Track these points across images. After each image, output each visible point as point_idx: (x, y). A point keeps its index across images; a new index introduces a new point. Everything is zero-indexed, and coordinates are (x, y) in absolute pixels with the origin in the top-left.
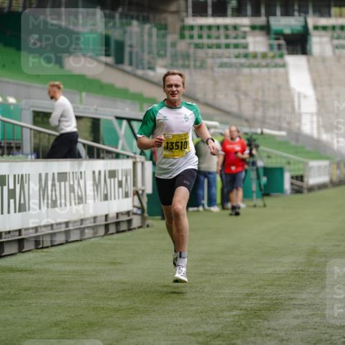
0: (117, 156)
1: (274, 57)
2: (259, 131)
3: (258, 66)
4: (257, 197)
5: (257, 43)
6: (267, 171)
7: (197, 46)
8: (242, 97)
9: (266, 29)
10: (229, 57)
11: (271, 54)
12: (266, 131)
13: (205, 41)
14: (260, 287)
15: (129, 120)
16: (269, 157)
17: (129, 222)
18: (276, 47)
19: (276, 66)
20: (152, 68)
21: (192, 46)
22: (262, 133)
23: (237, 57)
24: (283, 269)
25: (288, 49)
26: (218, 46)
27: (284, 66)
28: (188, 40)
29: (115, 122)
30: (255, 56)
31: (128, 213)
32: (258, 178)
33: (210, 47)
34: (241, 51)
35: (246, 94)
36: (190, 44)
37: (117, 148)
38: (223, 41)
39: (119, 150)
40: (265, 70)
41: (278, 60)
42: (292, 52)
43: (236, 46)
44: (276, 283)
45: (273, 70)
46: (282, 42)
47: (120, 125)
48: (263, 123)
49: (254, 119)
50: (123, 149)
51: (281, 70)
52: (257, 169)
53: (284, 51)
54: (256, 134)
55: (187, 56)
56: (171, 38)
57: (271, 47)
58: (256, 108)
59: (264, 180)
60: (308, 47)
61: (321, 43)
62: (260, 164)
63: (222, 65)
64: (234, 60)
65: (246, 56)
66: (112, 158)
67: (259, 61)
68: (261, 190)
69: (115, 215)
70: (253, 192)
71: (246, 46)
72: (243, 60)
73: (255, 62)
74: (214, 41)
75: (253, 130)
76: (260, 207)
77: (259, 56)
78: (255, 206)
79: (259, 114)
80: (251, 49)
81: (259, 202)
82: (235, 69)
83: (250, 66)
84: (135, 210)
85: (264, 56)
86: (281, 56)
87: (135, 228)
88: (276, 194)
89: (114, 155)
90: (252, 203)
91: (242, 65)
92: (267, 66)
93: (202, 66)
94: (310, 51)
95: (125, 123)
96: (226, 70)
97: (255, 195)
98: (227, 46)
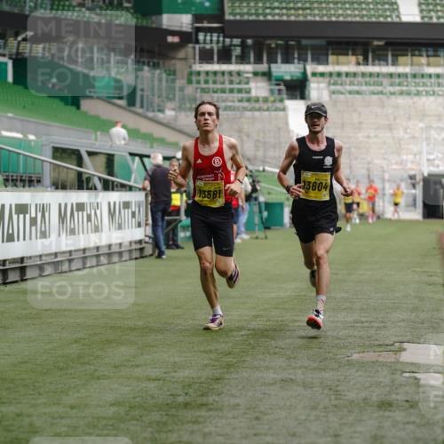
0: (131, 188)
1: (274, 101)
2: (261, 169)
3: (260, 109)
4: (259, 230)
5: (259, 89)
6: (268, 206)
7: (203, 90)
8: (245, 138)
9: (268, 75)
10: (233, 101)
11: (272, 99)
12: (267, 168)
13: (211, 86)
14: (265, 310)
15: (141, 157)
16: (269, 193)
17: (142, 250)
18: (276, 92)
19: (277, 109)
20: (161, 111)
21: (199, 90)
22: (264, 170)
23: (240, 101)
24: (288, 294)
25: (287, 94)
26: (223, 91)
27: (284, 109)
28: (195, 85)
29: (129, 158)
30: (257, 100)
31: (140, 242)
32: (261, 212)
33: (215, 92)
34: (244, 95)
35: (248, 136)
36: (197, 89)
37: (130, 181)
38: (228, 86)
39: (131, 183)
40: (266, 113)
41: (278, 105)
42: (292, 97)
43: (240, 91)
44: (281, 306)
45: (273, 113)
46: (282, 87)
47: (133, 161)
48: (264, 162)
49: (255, 158)
50: (135, 182)
51: (281, 113)
52: (259, 203)
53: (285, 96)
54: (258, 171)
56: (179, 83)
57: (272, 91)
58: (257, 148)
59: (265, 214)
60: (307, 92)
61: (318, 89)
62: (262, 199)
64: (237, 104)
65: (249, 100)
66: (126, 191)
67: (261, 104)
68: (263, 223)
69: (128, 244)
70: (255, 225)
71: (248, 92)
72: (246, 104)
73: (257, 106)
74: (219, 86)
75: (256, 168)
76: (262, 239)
77: (261, 100)
78: (257, 238)
79: (260, 154)
80: (254, 93)
81: (261, 234)
82: (238, 113)
83: (253, 109)
84: (147, 239)
85: (266, 100)
86: (281, 101)
87: (146, 256)
88: (278, 227)
89: (128, 188)
90: (254, 236)
91: (245, 109)
92: (268, 110)
94: (309, 95)
95: (137, 159)
96: (229, 113)
97: (257, 228)
98: (231, 91)
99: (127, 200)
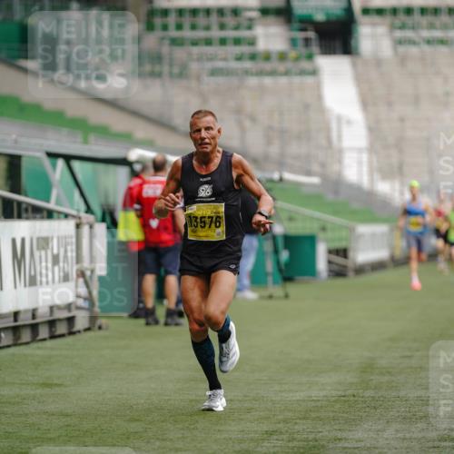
0: (50, 214)
1: (297, 59)
2: (276, 176)
3: (273, 73)
4: (275, 283)
5: (271, 37)
6: (290, 241)
7: (175, 42)
8: (247, 123)
9: (285, 13)
10: (225, 59)
11: (293, 54)
12: (288, 176)
13: (187, 33)
14: (285, 421)
15: (68, 159)
16: (291, 219)
17: (71, 320)
18: (300, 43)
19: (302, 73)
21: (167, 42)
22: (281, 180)
23: (239, 58)
24: (322, 394)
25: (321, 46)
26: (208, 42)
27: (314, 72)
28: (158, 33)
29: (47, 161)
30: (267, 57)
31: (69, 307)
32: (276, 252)
33: (195, 43)
34: (245, 49)
35: (253, 119)
36: (163, 39)
37: (48, 200)
38: (216, 33)
39: (52, 205)
40: (283, 80)
41: (305, 65)
42: (328, 50)
43: (237, 42)
44: (313, 415)
45: (297, 80)
46: (311, 34)
47: (54, 166)
48: (281, 165)
49: (266, 158)
50: (58, 203)
51: (309, 80)
52: (274, 238)
53: (315, 49)
54: (271, 181)
55: (158, 58)
57: (293, 42)
58: (269, 142)
59: (285, 255)
60: (353, 42)
61: (374, 36)
62: (278, 229)
63: (214, 73)
64: (234, 65)
65: (253, 57)
66: (42, 218)
67: (274, 65)
68: (280, 270)
69: (47, 310)
70: (267, 274)
71: (252, 42)
72: (248, 65)
73: (268, 66)
74: (201, 34)
75: (267, 175)
76: (279, 298)
77: (274, 57)
78: (271, 297)
79: (274, 150)
80: (262, 45)
81: (278, 291)
82: (234, 81)
83: (261, 73)
84: (81, 302)
85: (283, 57)
86: (310, 57)
87: (79, 332)
88: (306, 278)
89: (45, 214)
90: (266, 293)
91: (247, 73)
92: (287, 73)
93: (183, 74)
94: (357, 48)
95: (61, 163)
96: (220, 80)
97: (270, 279)
98: (223, 42)
99: (44, 234)
